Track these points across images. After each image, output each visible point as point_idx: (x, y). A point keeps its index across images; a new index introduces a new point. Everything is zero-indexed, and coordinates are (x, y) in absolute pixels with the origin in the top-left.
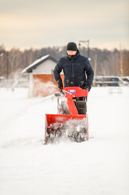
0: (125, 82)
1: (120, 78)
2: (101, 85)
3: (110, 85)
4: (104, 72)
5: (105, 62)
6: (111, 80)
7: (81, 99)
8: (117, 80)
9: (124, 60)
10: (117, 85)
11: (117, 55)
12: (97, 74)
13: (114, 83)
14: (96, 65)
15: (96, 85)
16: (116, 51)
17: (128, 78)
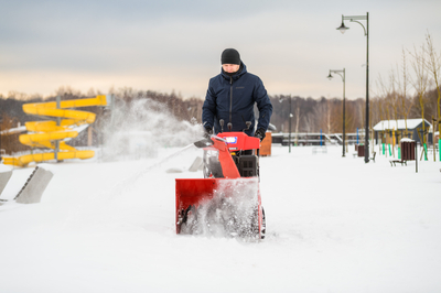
0: (333, 141)
1: (326, 136)
2: (304, 144)
3: (314, 144)
4: (308, 128)
5: (309, 115)
6: (316, 137)
7: (248, 152)
8: (323, 137)
9: (332, 114)
10: (323, 144)
11: (324, 106)
12: (300, 131)
13: (320, 141)
14: (298, 120)
15: (298, 144)
16: (323, 100)
17: (337, 135)
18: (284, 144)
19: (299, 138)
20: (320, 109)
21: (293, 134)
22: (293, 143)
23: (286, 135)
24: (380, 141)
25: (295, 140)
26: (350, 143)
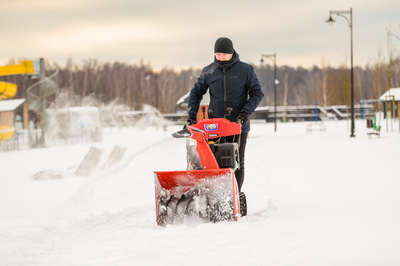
0: (330, 115)
1: (322, 109)
2: (295, 119)
3: (307, 119)
4: (299, 101)
5: (300, 86)
6: (309, 111)
8: (319, 111)
9: (328, 82)
10: (319, 119)
11: (317, 75)
12: (289, 104)
13: (314, 116)
14: (286, 90)
15: (287, 119)
16: (316, 69)
17: (334, 108)
18: (269, 120)
19: (289, 113)
20: (312, 80)
21: (279, 109)
22: (281, 118)
23: (271, 109)
24: (389, 114)
25: (284, 115)
26: (362, 117)
